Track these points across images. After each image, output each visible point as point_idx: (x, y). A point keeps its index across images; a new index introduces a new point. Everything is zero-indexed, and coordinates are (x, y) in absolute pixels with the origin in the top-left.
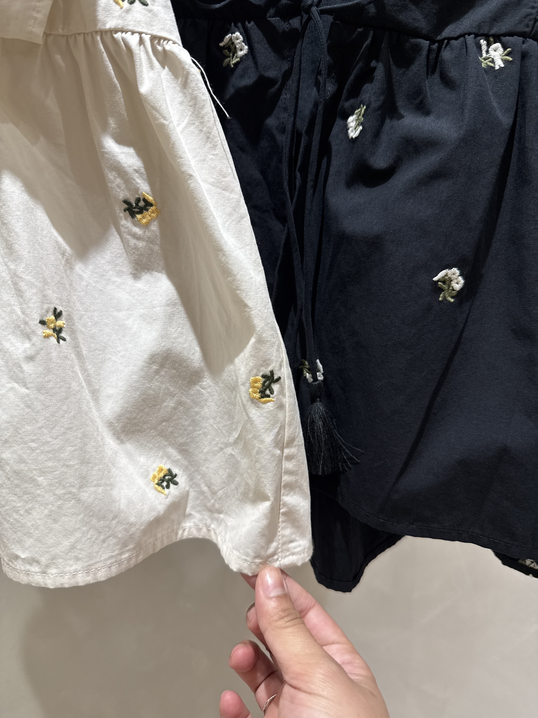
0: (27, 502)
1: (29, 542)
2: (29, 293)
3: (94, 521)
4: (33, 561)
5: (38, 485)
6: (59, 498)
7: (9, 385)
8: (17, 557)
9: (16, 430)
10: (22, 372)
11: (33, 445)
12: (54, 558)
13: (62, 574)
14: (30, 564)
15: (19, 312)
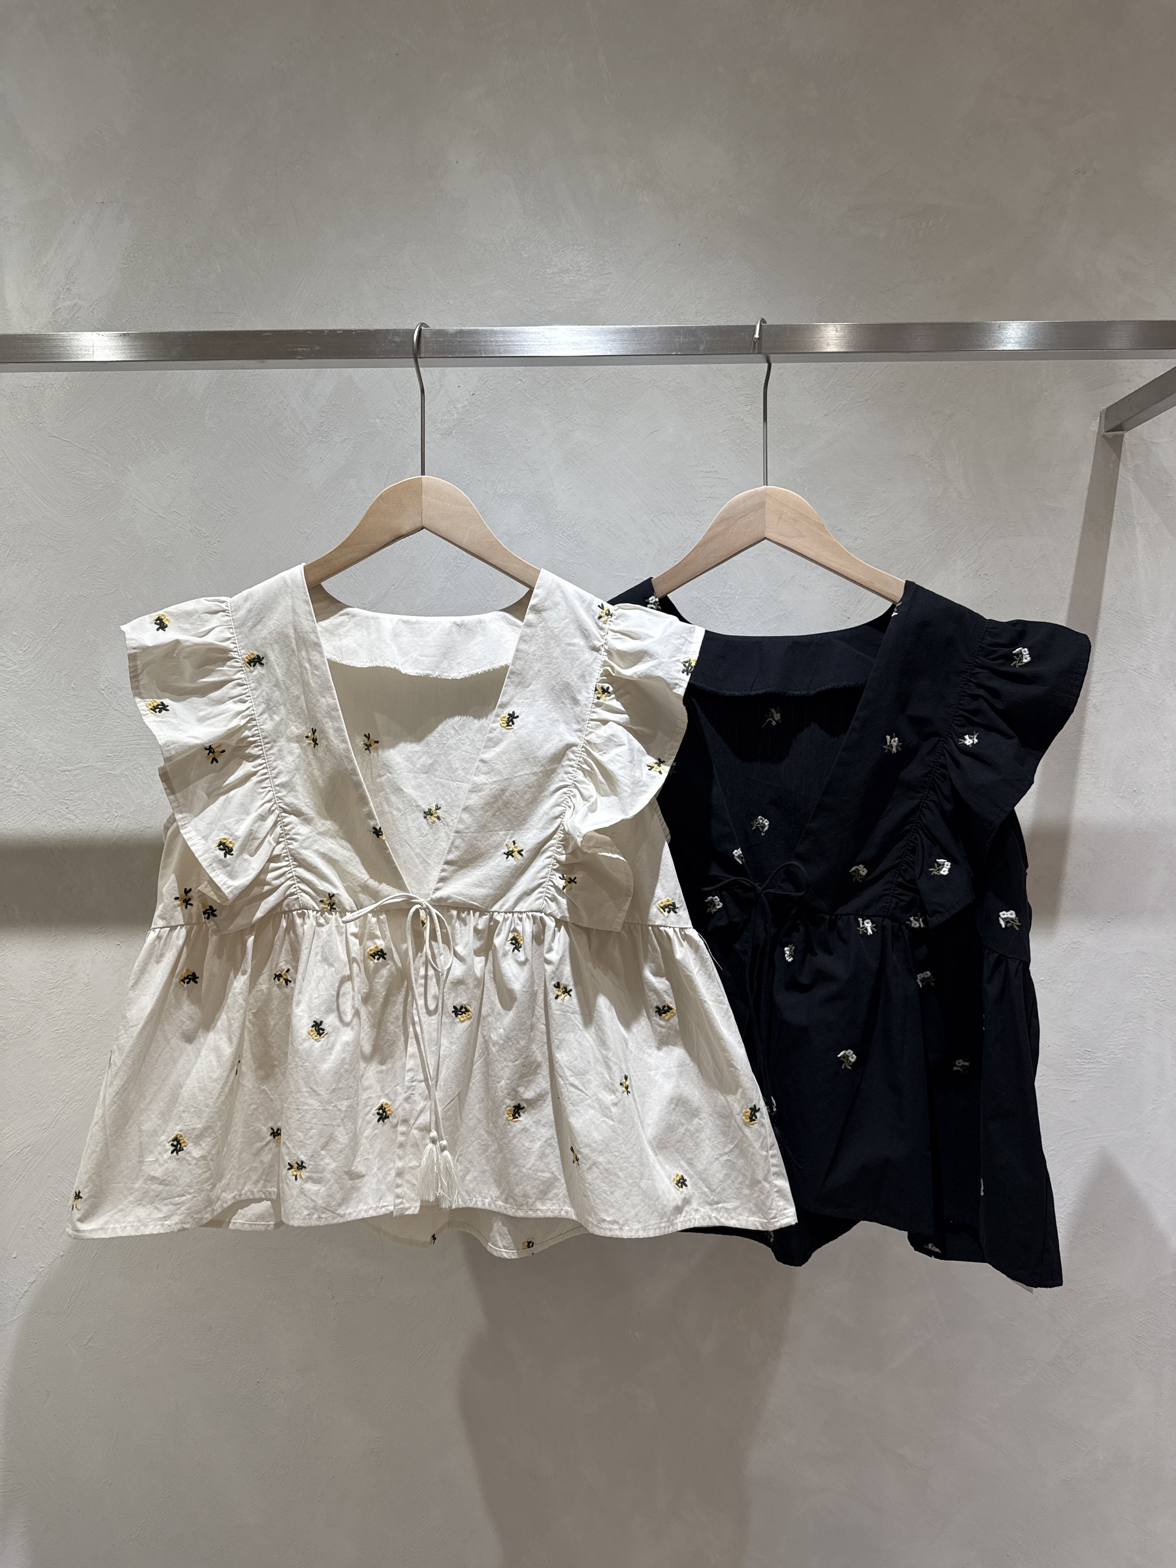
0: (611, 1187)
1: (612, 1211)
2: (615, 1068)
3: (647, 1200)
4: (614, 1222)
5: (619, 1177)
6: (630, 1185)
7: (602, 1119)
8: (604, 1220)
9: (607, 1145)
10: (611, 1112)
11: (616, 1154)
12: (627, 1220)
13: (631, 1230)
14: (613, 1224)
15: (608, 1078)
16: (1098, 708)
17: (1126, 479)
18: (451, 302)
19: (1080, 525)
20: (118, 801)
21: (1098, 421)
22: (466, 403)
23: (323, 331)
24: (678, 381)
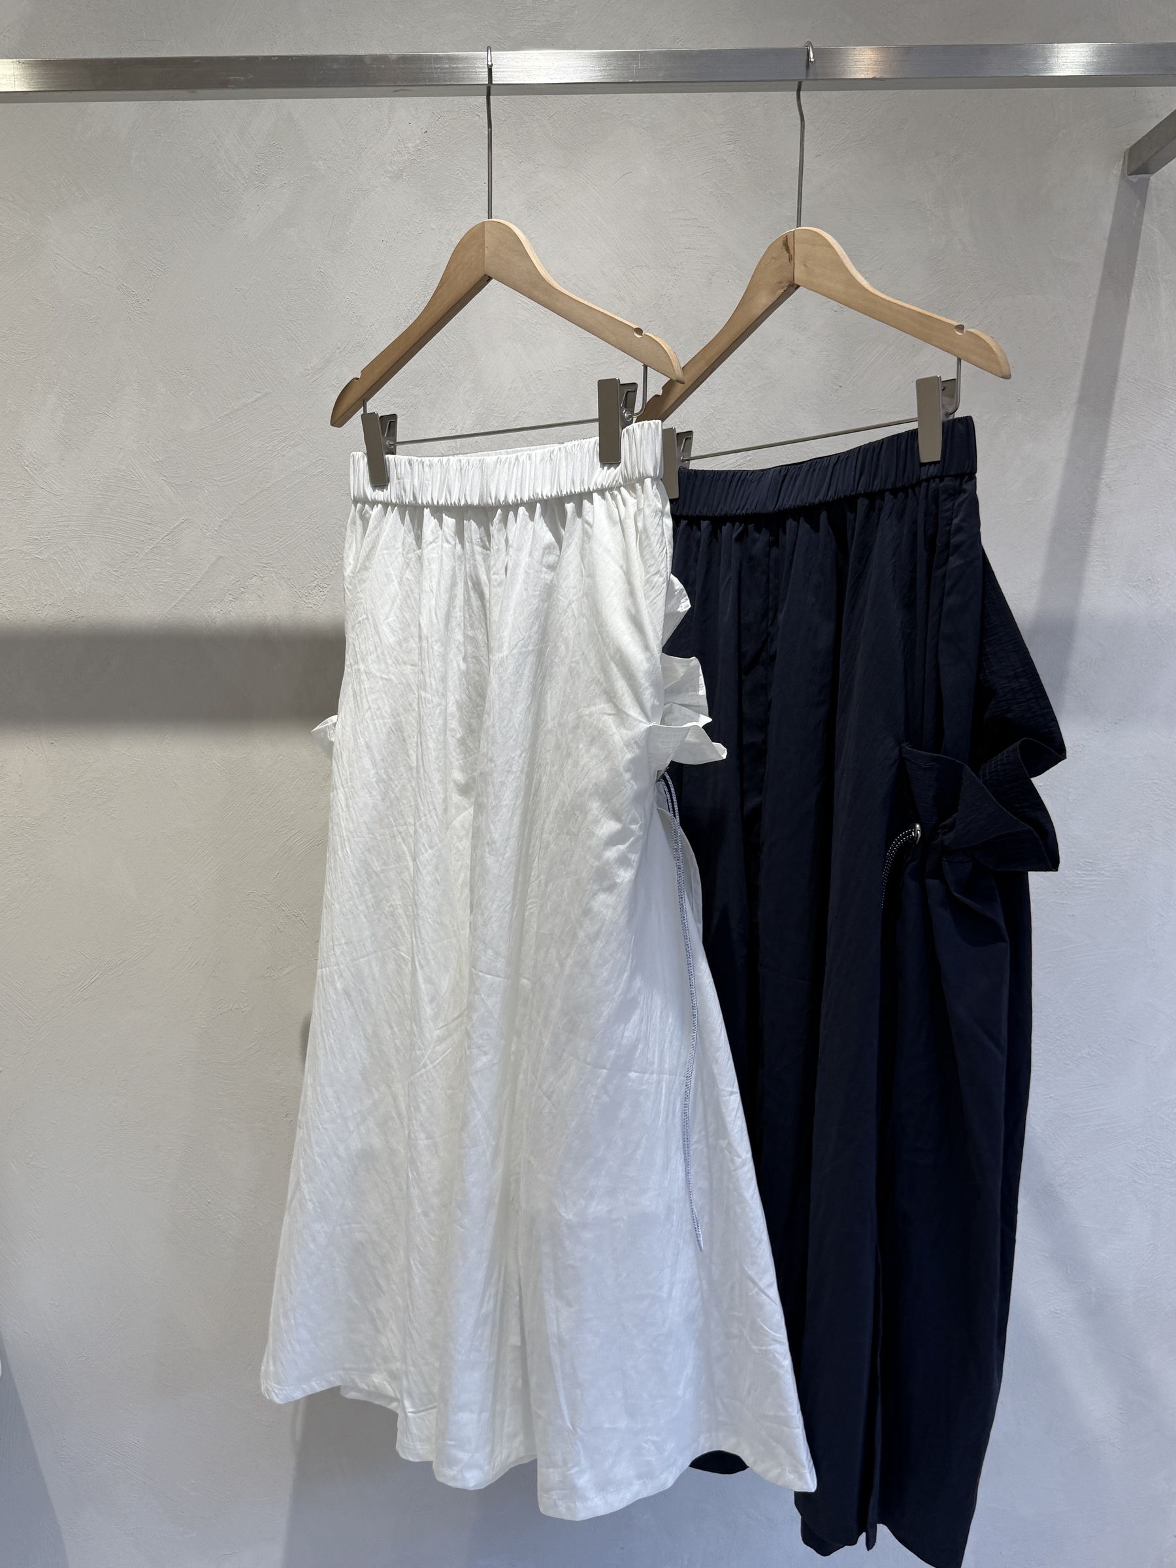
16: (1113, 488)
17: (1150, 229)
18: (401, 26)
19: (1098, 282)
20: (47, 588)
21: (1121, 162)
22: (418, 141)
23: (255, 58)
24: (654, 116)
